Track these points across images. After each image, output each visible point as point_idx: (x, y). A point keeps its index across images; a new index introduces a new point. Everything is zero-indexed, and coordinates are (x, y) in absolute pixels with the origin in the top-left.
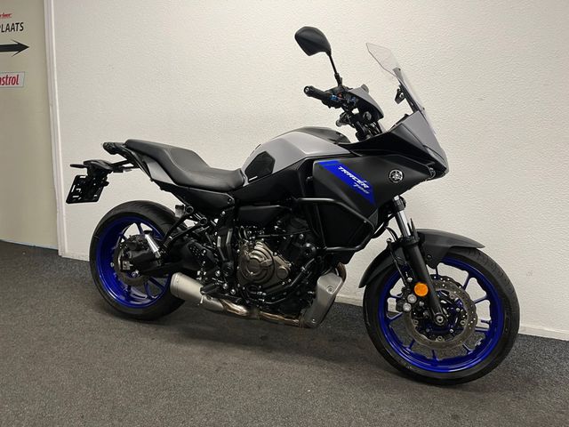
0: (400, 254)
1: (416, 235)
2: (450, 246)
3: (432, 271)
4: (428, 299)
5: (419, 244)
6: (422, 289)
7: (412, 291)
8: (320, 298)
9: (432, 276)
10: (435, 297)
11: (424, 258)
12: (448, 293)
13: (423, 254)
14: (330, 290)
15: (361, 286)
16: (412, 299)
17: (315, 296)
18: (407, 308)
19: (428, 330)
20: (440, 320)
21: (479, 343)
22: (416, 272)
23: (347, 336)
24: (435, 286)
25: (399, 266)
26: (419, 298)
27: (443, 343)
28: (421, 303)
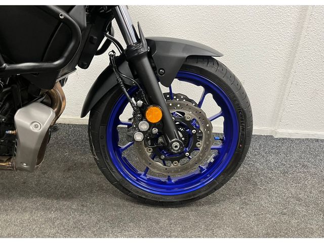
0: (125, 70)
1: (144, 42)
2: (186, 55)
3: (165, 90)
4: (162, 125)
5: (149, 55)
6: (154, 114)
7: (143, 117)
8: (22, 139)
9: (165, 94)
10: (170, 121)
11: (155, 74)
12: (183, 114)
13: (154, 68)
14: (36, 127)
15: (83, 115)
16: (144, 126)
17: (15, 136)
18: (139, 137)
19: (163, 157)
20: (176, 147)
21: (212, 160)
22: (146, 93)
23: (84, 161)
24: (169, 107)
25: (126, 86)
26: (152, 125)
27: (179, 168)
28: (155, 131)
